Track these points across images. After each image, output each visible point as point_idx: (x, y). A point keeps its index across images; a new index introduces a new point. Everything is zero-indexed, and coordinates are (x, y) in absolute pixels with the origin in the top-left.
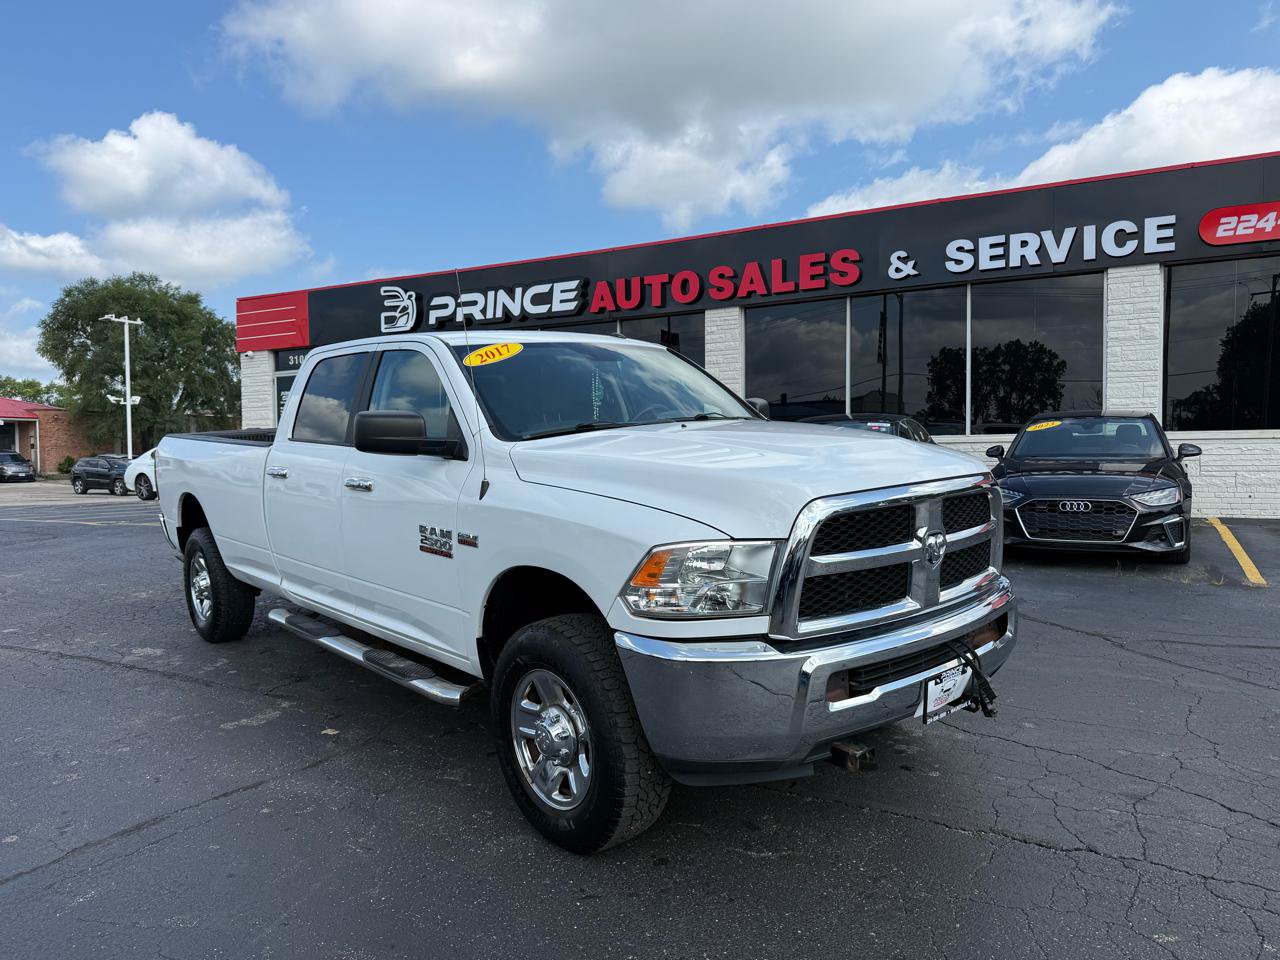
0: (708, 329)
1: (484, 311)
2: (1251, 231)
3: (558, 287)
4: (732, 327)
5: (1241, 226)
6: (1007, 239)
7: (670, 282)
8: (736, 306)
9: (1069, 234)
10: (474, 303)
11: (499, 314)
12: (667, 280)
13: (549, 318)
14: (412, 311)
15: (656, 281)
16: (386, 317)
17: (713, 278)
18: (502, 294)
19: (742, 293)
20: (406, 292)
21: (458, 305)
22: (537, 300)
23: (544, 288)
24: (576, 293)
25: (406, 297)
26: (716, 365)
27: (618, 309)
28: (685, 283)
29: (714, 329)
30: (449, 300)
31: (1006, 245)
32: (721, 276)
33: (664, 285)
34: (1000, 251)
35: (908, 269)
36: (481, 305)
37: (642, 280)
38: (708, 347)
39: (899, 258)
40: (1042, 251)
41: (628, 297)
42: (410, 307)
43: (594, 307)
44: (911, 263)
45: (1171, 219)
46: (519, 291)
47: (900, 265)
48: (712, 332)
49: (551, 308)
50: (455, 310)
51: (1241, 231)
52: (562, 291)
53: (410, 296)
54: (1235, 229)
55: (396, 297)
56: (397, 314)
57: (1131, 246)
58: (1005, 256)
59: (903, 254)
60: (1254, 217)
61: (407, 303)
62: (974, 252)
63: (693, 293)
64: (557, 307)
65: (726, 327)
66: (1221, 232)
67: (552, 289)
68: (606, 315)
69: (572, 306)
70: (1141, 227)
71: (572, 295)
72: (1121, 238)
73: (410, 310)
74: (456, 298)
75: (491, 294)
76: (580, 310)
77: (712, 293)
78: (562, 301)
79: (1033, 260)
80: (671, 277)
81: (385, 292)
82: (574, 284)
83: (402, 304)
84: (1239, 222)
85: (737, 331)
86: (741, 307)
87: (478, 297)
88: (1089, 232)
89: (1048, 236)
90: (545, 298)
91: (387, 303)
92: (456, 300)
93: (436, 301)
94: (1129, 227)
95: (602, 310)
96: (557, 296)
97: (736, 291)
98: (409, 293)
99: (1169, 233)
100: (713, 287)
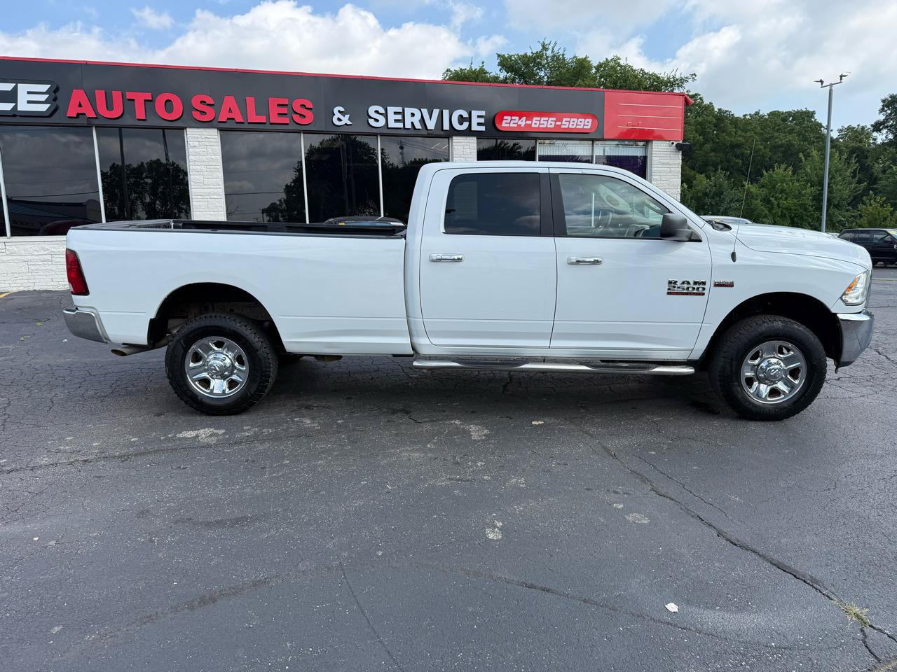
0: (190, 143)
2: (516, 125)
4: (212, 144)
5: (512, 122)
6: (404, 110)
7: (153, 100)
8: (214, 128)
9: (436, 112)
12: (150, 98)
13: (14, 116)
15: (138, 98)
17: (195, 103)
19: (222, 119)
27: (98, 117)
28: (168, 103)
31: (403, 113)
32: (203, 102)
33: (146, 102)
34: (399, 117)
35: (346, 120)
37: (124, 95)
38: (191, 158)
39: (339, 111)
40: (422, 120)
41: (109, 107)
43: (69, 112)
44: (347, 116)
45: (483, 113)
47: (341, 117)
49: (16, 106)
51: (512, 125)
54: (510, 123)
57: (466, 125)
58: (403, 121)
59: (342, 109)
60: (517, 118)
62: (386, 115)
63: (177, 113)
64: (23, 106)
65: (207, 143)
66: (504, 124)
68: (82, 121)
70: (470, 114)
72: (461, 120)
77: (195, 115)
79: (418, 126)
80: (154, 96)
82: (45, 87)
84: (511, 120)
85: (217, 148)
86: (218, 129)
88: (446, 113)
89: (425, 111)
94: (465, 115)
95: (80, 115)
97: (217, 116)
99: (482, 120)
100: (196, 110)
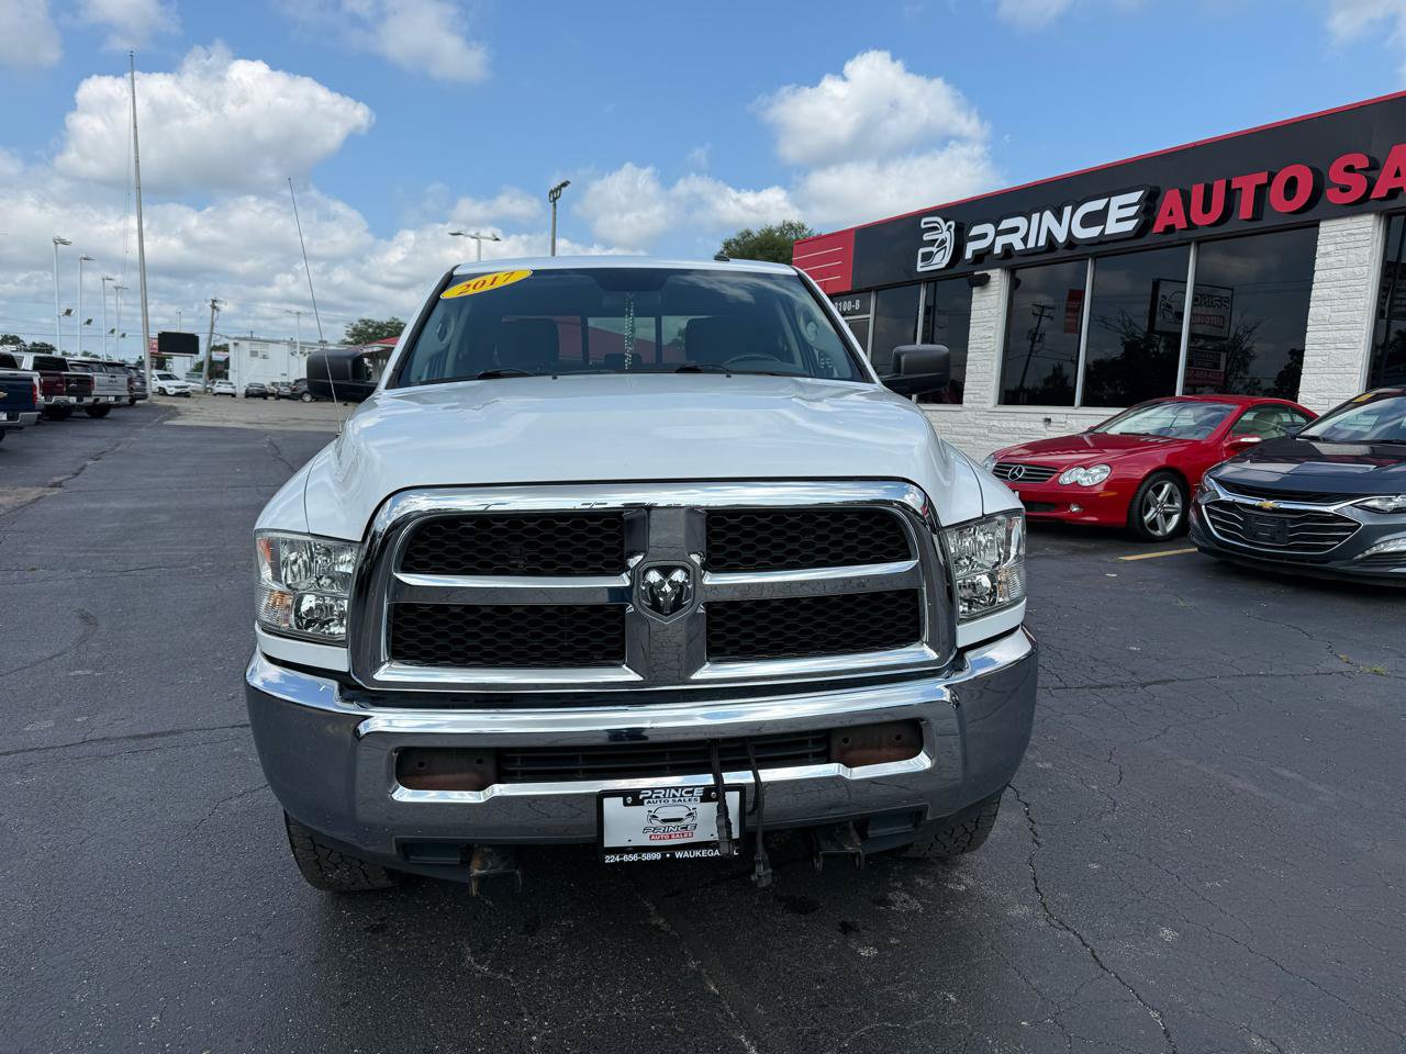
0: (1321, 249)
1: (1025, 240)
3: (1117, 201)
4: (1360, 244)
7: (1270, 183)
8: (1369, 213)
10: (1015, 230)
11: (1042, 242)
12: (1266, 181)
13: (1101, 243)
14: (950, 245)
15: (1247, 185)
16: (923, 254)
17: (1336, 174)
18: (1048, 215)
19: (1380, 191)
20: (946, 221)
21: (998, 233)
22: (1088, 221)
23: (1098, 205)
24: (1137, 207)
25: (945, 227)
26: (1328, 303)
27: (1191, 226)
28: (1291, 185)
29: (1331, 248)
30: (989, 228)
32: (1349, 169)
33: (1259, 188)
36: (1022, 233)
37: (1229, 184)
38: (1318, 275)
41: (1206, 208)
42: (948, 240)
43: (1158, 227)
46: (1068, 210)
48: (1327, 254)
49: (1103, 230)
50: (994, 240)
52: (1120, 207)
53: (950, 227)
55: (935, 229)
56: (934, 249)
61: (946, 235)
63: (1303, 195)
65: (1351, 245)
67: (1107, 206)
68: (1175, 236)
69: (1130, 226)
71: (1134, 210)
73: (947, 244)
74: (997, 224)
75: (1036, 217)
76: (1141, 231)
77: (1332, 196)
78: (1118, 220)
80: (1272, 176)
81: (925, 223)
82: (1136, 196)
83: (940, 237)
85: (1367, 251)
86: (1380, 213)
87: (1020, 222)
90: (1098, 218)
91: (927, 237)
92: (996, 228)
93: (975, 231)
95: (1170, 229)
96: (1114, 214)
97: (1370, 189)
98: (949, 223)
100: (1335, 185)
